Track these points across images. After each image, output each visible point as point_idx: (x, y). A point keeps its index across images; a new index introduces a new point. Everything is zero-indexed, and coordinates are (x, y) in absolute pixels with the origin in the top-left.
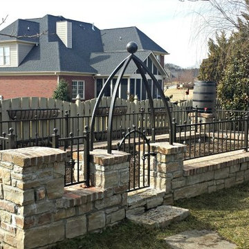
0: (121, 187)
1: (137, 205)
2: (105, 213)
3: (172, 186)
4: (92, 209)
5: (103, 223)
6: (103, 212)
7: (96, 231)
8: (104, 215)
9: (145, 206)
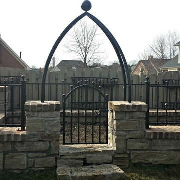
0: (49, 135)
1: (72, 157)
2: (28, 157)
3: (127, 146)
4: (11, 149)
5: (24, 165)
6: (25, 155)
7: (15, 171)
8: (26, 158)
9: (85, 160)
